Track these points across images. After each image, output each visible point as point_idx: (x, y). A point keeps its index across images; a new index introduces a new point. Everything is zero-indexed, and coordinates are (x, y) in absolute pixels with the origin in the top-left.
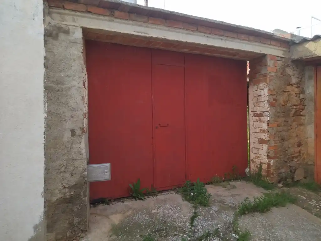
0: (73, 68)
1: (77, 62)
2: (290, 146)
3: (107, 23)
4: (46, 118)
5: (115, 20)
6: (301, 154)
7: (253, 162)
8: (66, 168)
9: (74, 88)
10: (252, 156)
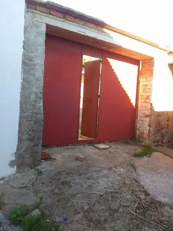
0: (39, 51)
1: (41, 47)
2: (162, 120)
3: (61, 22)
4: (22, 83)
5: (66, 21)
6: (169, 126)
7: (138, 129)
8: (31, 118)
9: (38, 65)
10: (138, 126)
